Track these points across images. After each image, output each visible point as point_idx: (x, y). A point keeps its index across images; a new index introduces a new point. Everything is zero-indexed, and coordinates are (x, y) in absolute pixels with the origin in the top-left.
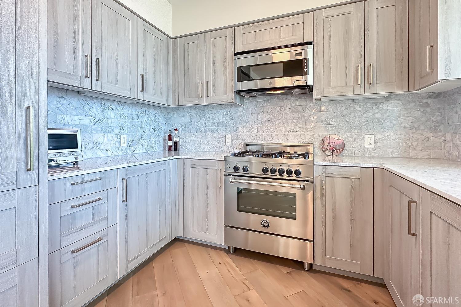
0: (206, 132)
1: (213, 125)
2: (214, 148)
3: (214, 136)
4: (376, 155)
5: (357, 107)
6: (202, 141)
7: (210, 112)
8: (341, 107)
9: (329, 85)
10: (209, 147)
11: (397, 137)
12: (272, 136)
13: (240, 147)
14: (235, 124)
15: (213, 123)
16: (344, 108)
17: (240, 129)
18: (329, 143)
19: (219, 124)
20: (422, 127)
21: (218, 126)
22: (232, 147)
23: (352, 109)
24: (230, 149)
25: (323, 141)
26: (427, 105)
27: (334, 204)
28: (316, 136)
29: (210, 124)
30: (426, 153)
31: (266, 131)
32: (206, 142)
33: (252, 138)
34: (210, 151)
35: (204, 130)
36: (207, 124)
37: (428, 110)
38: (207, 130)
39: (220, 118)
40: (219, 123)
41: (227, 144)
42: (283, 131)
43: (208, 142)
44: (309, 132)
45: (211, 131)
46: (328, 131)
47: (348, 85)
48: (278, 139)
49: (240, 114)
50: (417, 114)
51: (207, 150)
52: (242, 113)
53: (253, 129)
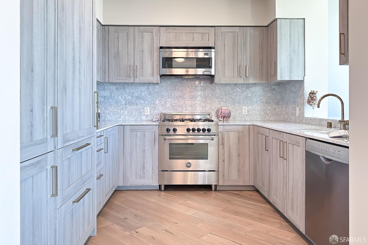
0: (126, 104)
1: (133, 98)
2: (133, 118)
3: (134, 108)
4: (248, 119)
5: (238, 89)
6: (121, 112)
7: (130, 88)
8: (229, 88)
9: (224, 76)
10: (129, 117)
11: (259, 108)
12: (183, 107)
13: (157, 116)
14: (152, 98)
15: (133, 97)
16: (230, 89)
17: (157, 102)
18: (221, 112)
19: (138, 98)
20: (272, 103)
21: (137, 100)
22: (150, 117)
23: (235, 90)
24: (148, 118)
25: (218, 111)
26: (274, 90)
27: (229, 147)
28: (213, 107)
29: (130, 98)
30: (273, 117)
31: (178, 104)
32: (126, 113)
33: (167, 109)
34: (130, 120)
35: (124, 103)
36: (127, 98)
37: (275, 92)
38: (127, 103)
39: (139, 93)
40: (138, 97)
41: (145, 114)
42: (190, 104)
43: (128, 112)
44: (208, 105)
45: (131, 103)
46: (220, 104)
47: (235, 76)
48: (186, 110)
49: (157, 90)
50: (269, 94)
51: (127, 120)
52: (159, 90)
53: (167, 103)
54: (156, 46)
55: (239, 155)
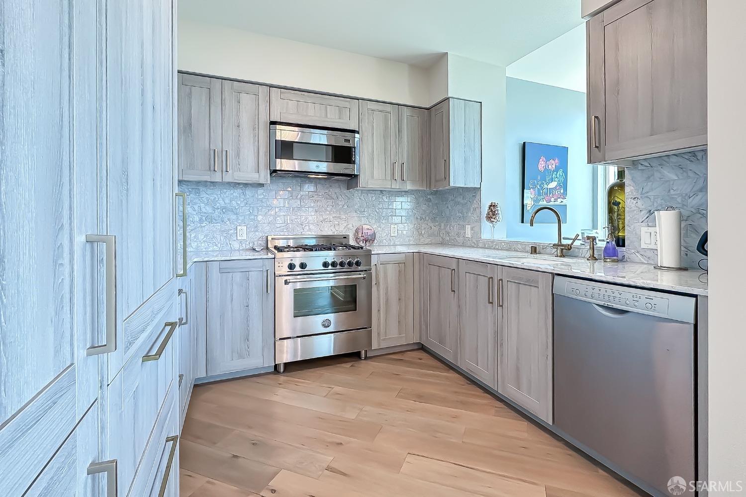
0: (201, 221)
1: (214, 211)
2: (216, 245)
3: (216, 228)
4: (398, 243)
5: (384, 198)
6: (193, 236)
7: (209, 191)
8: (372, 197)
9: (373, 177)
10: (206, 244)
11: (412, 227)
12: (303, 226)
13: (260, 242)
14: (251, 211)
15: (214, 209)
16: (374, 199)
17: (260, 218)
18: (362, 233)
19: (224, 210)
20: (427, 218)
21: (224, 213)
22: (247, 243)
23: (381, 200)
24: (244, 245)
25: (357, 231)
26: (430, 200)
28: (350, 226)
29: (209, 209)
30: (429, 240)
31: (296, 220)
32: (201, 237)
33: (278, 230)
34: (209, 250)
35: (197, 219)
36: (204, 210)
37: (431, 204)
38: (204, 218)
39: (227, 201)
40: (225, 208)
41: (239, 238)
42: (316, 221)
43: (206, 236)
44: (344, 222)
45: (211, 220)
46: (360, 220)
47: (387, 178)
48: (310, 230)
49: (259, 197)
50: (424, 207)
51: (204, 250)
52: (263, 196)
53: (278, 218)
54: (264, 119)
55: (399, 299)
